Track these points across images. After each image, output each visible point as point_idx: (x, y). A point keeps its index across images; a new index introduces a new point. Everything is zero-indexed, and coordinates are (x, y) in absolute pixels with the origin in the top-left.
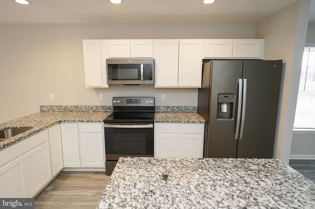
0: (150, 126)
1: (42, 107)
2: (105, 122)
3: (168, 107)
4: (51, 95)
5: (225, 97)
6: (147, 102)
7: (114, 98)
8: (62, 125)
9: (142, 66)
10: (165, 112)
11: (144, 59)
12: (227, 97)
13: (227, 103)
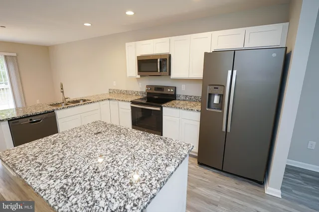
0: (158, 109)
1: (109, 90)
2: (133, 102)
3: (187, 96)
4: (114, 82)
5: (215, 88)
6: (169, 90)
7: (147, 86)
8: (111, 102)
9: (159, 60)
10: (184, 100)
11: (161, 55)
12: (217, 88)
13: (219, 95)
